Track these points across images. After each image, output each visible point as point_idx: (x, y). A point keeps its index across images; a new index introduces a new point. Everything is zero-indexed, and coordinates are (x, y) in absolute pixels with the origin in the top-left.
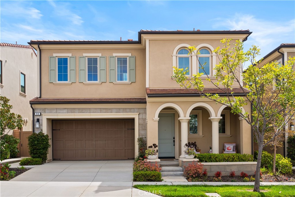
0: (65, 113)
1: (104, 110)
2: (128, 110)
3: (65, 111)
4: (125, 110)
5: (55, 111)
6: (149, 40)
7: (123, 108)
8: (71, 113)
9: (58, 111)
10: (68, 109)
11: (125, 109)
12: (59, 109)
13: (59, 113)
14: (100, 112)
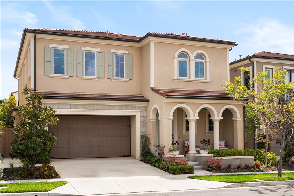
0: (68, 109)
1: (107, 107)
2: (130, 108)
3: (68, 106)
4: (127, 108)
5: (57, 106)
6: (154, 42)
7: (125, 106)
8: (74, 109)
9: (61, 106)
10: (71, 104)
11: (127, 106)
12: (61, 104)
13: (61, 109)
14: (103, 108)
